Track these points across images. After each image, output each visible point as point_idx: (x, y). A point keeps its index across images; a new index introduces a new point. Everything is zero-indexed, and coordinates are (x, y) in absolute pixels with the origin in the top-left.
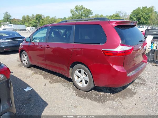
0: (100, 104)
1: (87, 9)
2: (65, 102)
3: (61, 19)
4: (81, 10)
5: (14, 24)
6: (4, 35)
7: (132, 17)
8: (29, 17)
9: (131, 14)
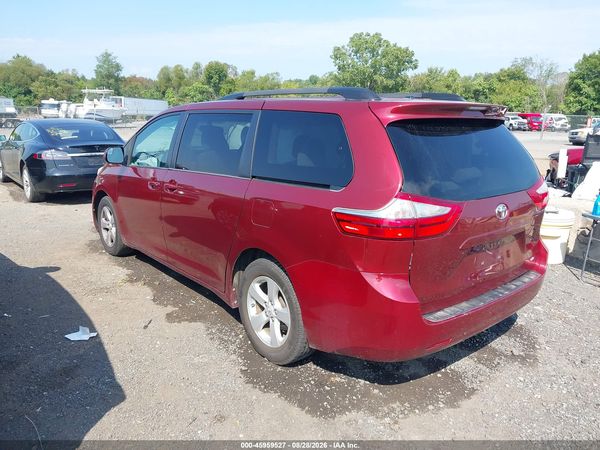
0: (315, 420)
1: (395, 46)
2: (188, 397)
3: (300, 81)
4: (373, 51)
5: (130, 96)
6: (66, 134)
7: (579, 81)
8: (181, 70)
9: (574, 70)
